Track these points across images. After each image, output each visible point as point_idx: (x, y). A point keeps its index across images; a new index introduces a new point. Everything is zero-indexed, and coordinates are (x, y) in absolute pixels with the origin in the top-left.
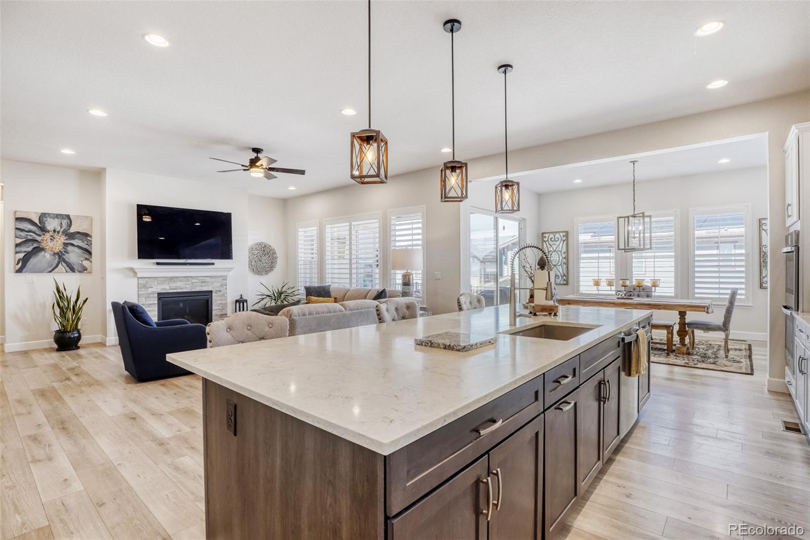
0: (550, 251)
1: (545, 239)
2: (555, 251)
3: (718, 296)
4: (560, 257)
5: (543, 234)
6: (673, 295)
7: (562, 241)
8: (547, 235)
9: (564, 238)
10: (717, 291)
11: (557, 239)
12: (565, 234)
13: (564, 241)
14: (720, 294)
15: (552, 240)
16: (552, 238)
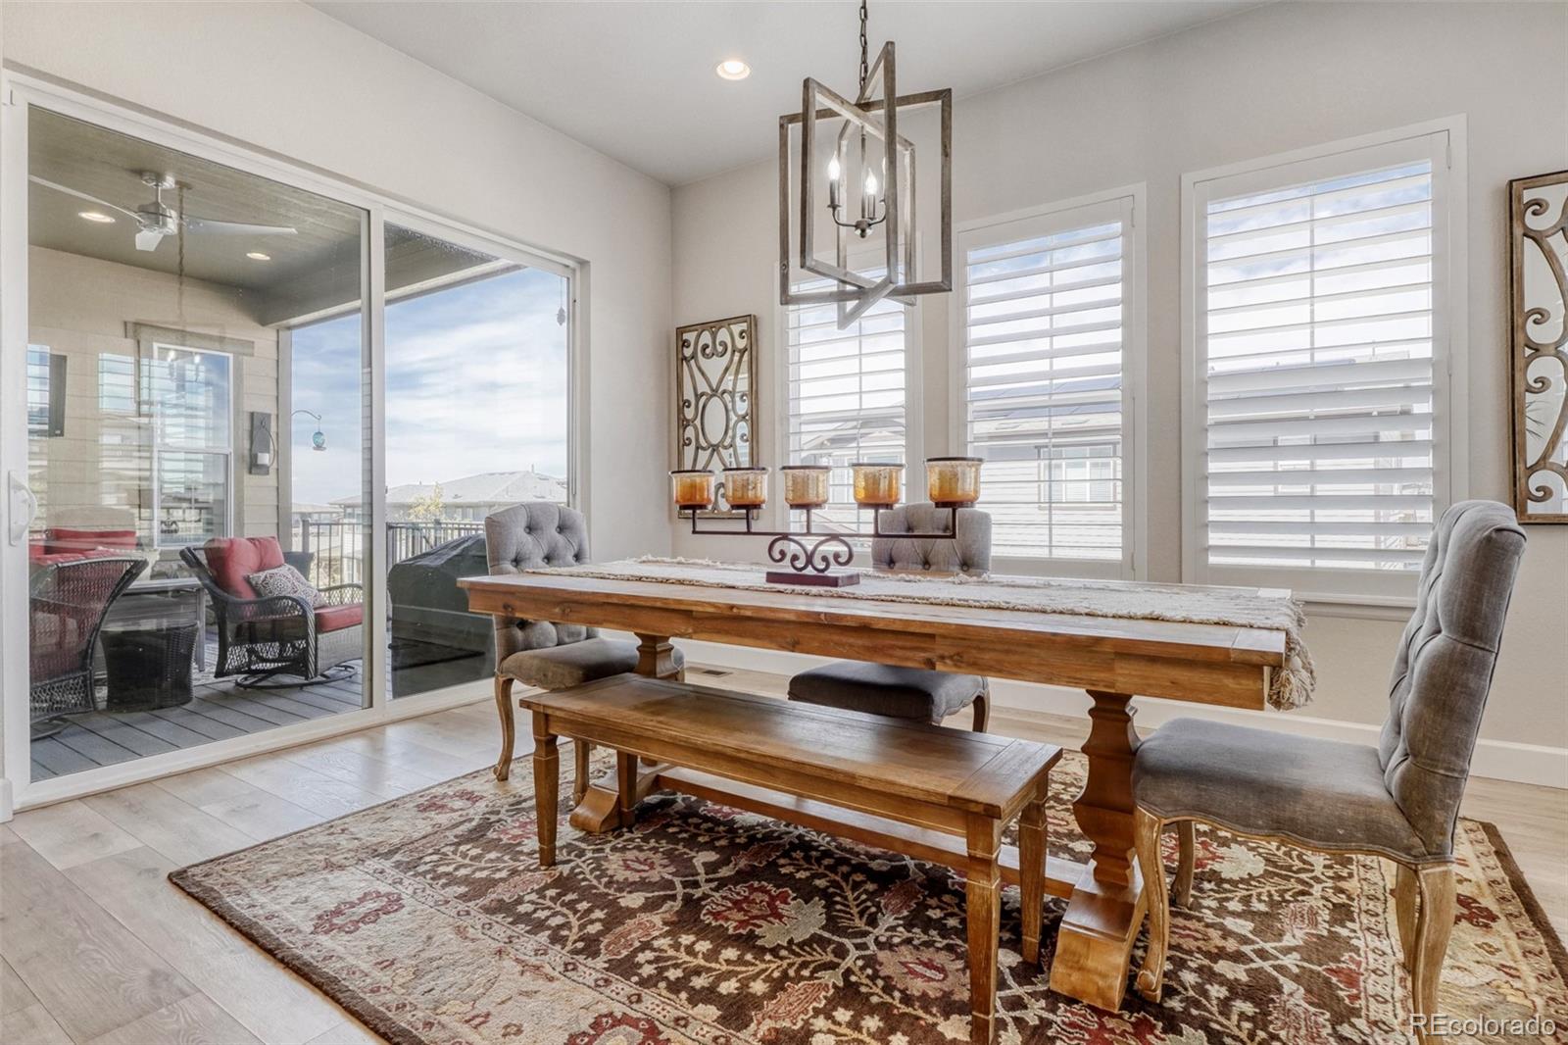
0: (702, 394)
1: (688, 352)
2: (714, 392)
3: (1305, 563)
4: (732, 414)
5: (681, 331)
6: (1117, 555)
7: (737, 355)
8: (690, 336)
9: (741, 344)
10: (1302, 540)
11: (720, 349)
12: (744, 326)
13: (743, 352)
14: (1313, 551)
15: (708, 351)
16: (707, 346)
